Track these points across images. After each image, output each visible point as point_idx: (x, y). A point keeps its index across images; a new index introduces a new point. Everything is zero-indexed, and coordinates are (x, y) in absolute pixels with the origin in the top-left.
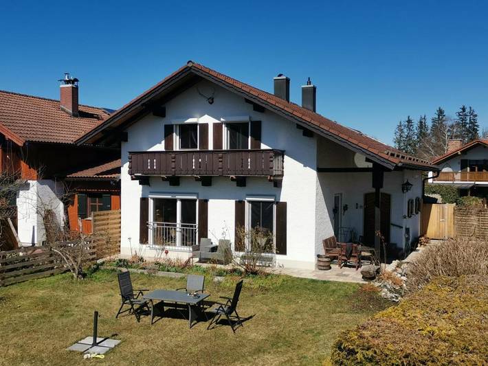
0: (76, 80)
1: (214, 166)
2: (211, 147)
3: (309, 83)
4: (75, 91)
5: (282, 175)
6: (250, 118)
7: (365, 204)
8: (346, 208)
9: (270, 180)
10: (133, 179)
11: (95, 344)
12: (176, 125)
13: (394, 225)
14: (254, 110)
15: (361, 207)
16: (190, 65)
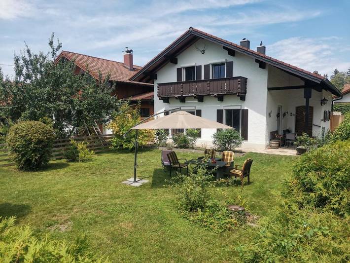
0: (131, 51)
1: (205, 89)
2: (203, 78)
3: (261, 44)
4: (131, 57)
5: (245, 93)
6: (226, 60)
7: (297, 113)
8: (284, 115)
9: (238, 96)
10: (160, 99)
11: (135, 181)
12: (183, 68)
13: (315, 125)
14: (229, 54)
15: (294, 115)
16: (191, 29)
